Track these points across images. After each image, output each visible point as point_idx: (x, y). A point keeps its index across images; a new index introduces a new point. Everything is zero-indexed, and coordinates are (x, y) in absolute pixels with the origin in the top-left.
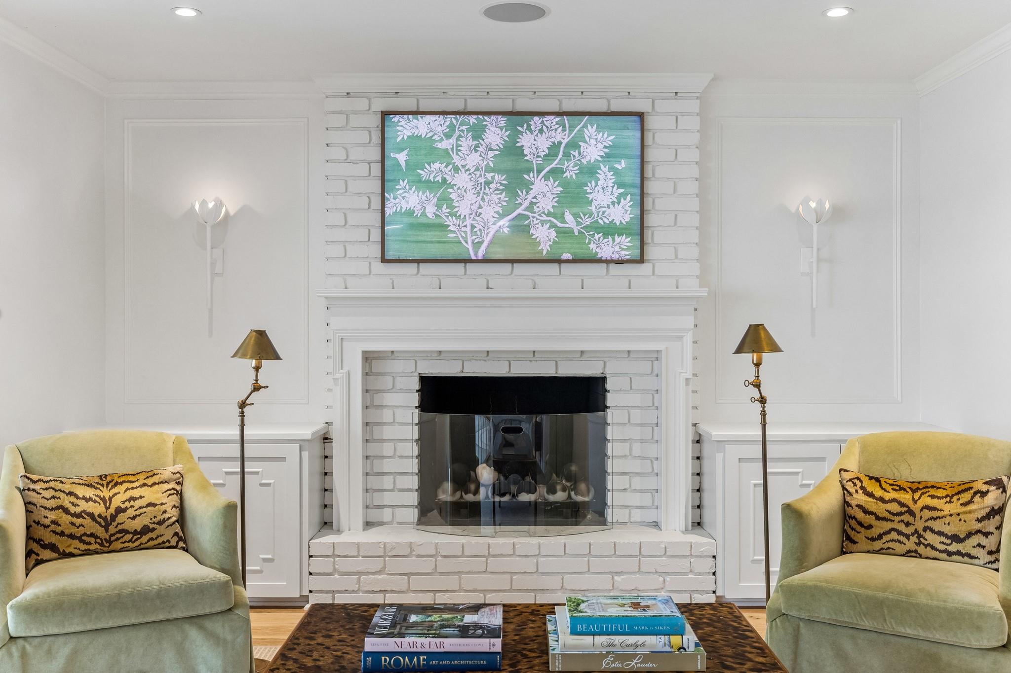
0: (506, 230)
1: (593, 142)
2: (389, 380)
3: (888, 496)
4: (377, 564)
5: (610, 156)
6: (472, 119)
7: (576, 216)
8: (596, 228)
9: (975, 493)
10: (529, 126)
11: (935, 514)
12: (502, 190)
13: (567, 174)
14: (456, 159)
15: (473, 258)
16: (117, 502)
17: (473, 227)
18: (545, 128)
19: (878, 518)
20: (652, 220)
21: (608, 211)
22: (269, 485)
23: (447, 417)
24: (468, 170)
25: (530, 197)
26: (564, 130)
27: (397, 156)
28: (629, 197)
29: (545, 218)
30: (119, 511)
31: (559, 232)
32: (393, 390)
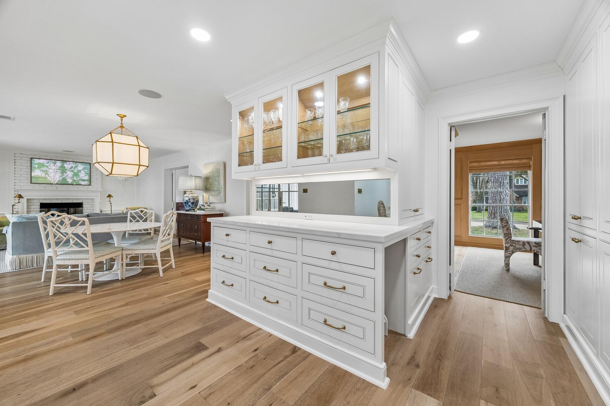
0: (61, 179)
1: (80, 167)
2: (33, 204)
5: (84, 169)
6: (53, 161)
7: (77, 178)
8: (81, 180)
10: (66, 163)
12: (60, 173)
13: (75, 171)
14: (49, 167)
15: (54, 183)
17: (53, 178)
18: (70, 164)
20: (92, 179)
21: (83, 177)
23: (47, 209)
24: (52, 169)
25: (66, 174)
26: (74, 164)
27: (35, 165)
28: (87, 175)
29: (70, 178)
31: (73, 180)
32: (34, 205)
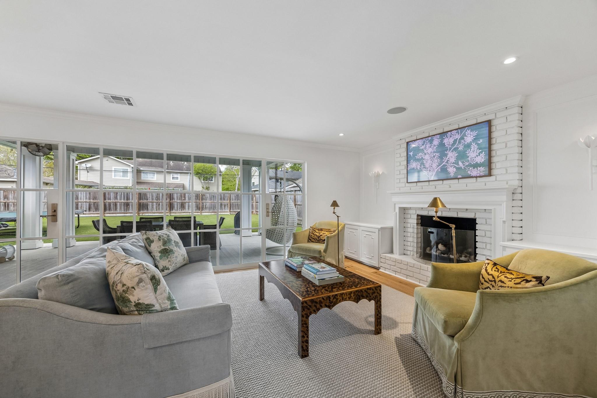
0: (440, 170)
1: (469, 135)
3: (491, 272)
4: (393, 264)
5: (476, 139)
6: (430, 138)
7: (463, 162)
8: (470, 165)
9: (524, 280)
10: (447, 136)
11: (503, 285)
12: (438, 158)
13: (460, 149)
14: (425, 151)
16: (321, 234)
17: (430, 170)
18: (452, 135)
19: (485, 281)
20: (494, 160)
21: (475, 159)
22: (373, 238)
24: (429, 153)
25: (447, 159)
26: (458, 134)
27: (410, 153)
28: (483, 153)
29: (452, 165)
30: (321, 235)
31: (457, 168)
32: (412, 218)
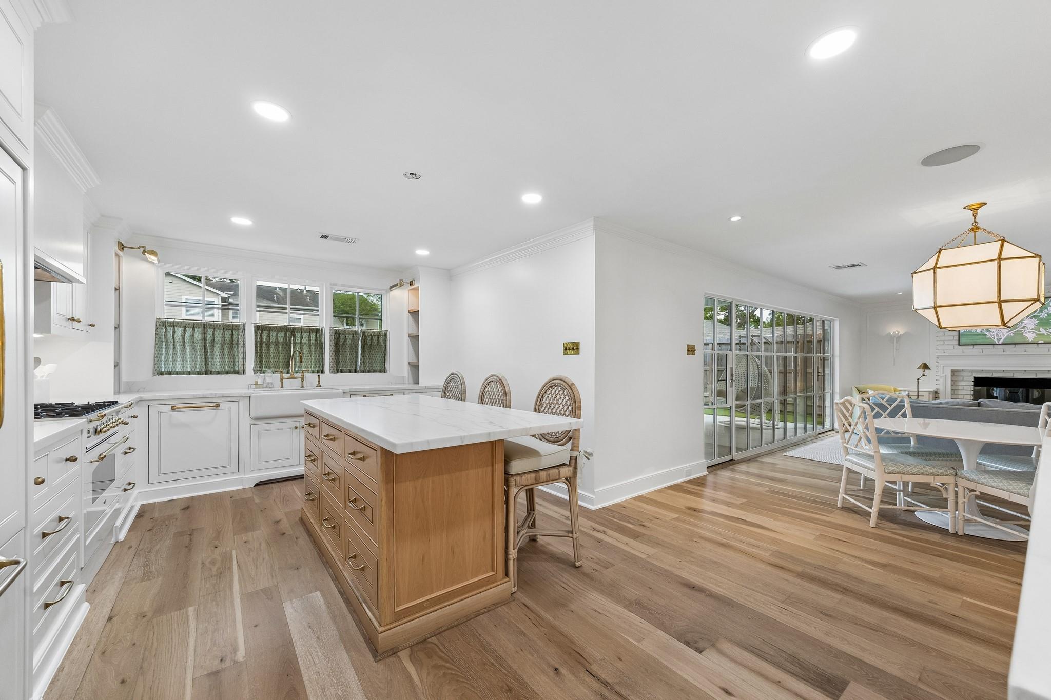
0: (1012, 335)
2: (961, 379)
7: (1046, 329)
13: (1041, 317)
15: (997, 343)
17: (997, 334)
23: (985, 388)
25: (1023, 325)
29: (1030, 330)
31: (1037, 334)
32: (963, 380)
